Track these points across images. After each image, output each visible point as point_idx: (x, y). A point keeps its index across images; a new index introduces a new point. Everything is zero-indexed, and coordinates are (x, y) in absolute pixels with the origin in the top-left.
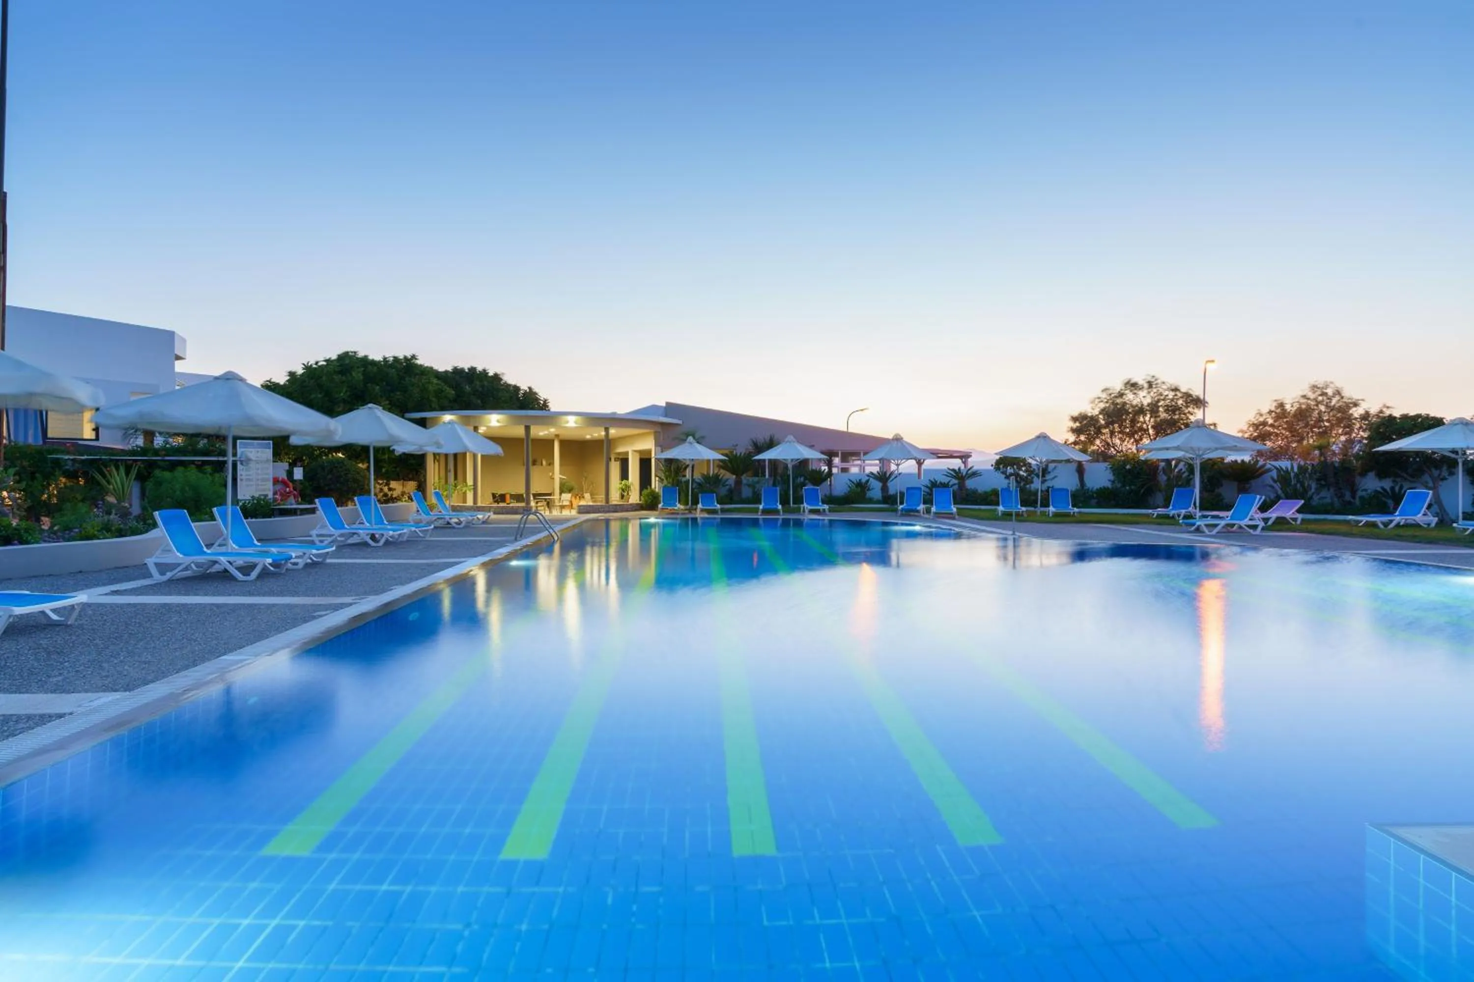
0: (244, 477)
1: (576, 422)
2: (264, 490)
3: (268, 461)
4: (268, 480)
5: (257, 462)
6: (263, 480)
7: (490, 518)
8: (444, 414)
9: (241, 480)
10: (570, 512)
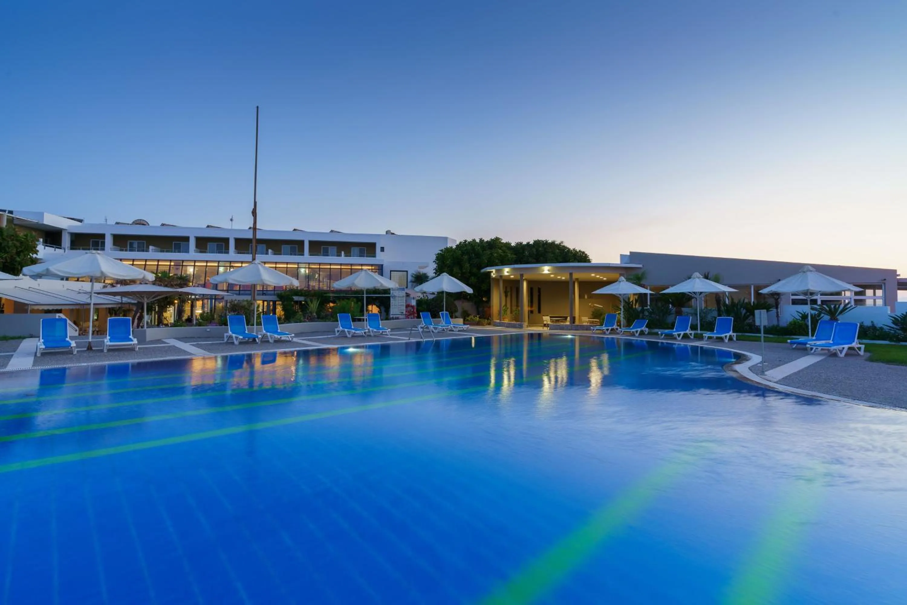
0: (393, 304)
1: (549, 270)
2: (402, 310)
3: (403, 297)
4: (403, 305)
5: (399, 297)
6: (401, 305)
7: (468, 329)
8: (504, 268)
9: (392, 305)
10: (543, 329)
